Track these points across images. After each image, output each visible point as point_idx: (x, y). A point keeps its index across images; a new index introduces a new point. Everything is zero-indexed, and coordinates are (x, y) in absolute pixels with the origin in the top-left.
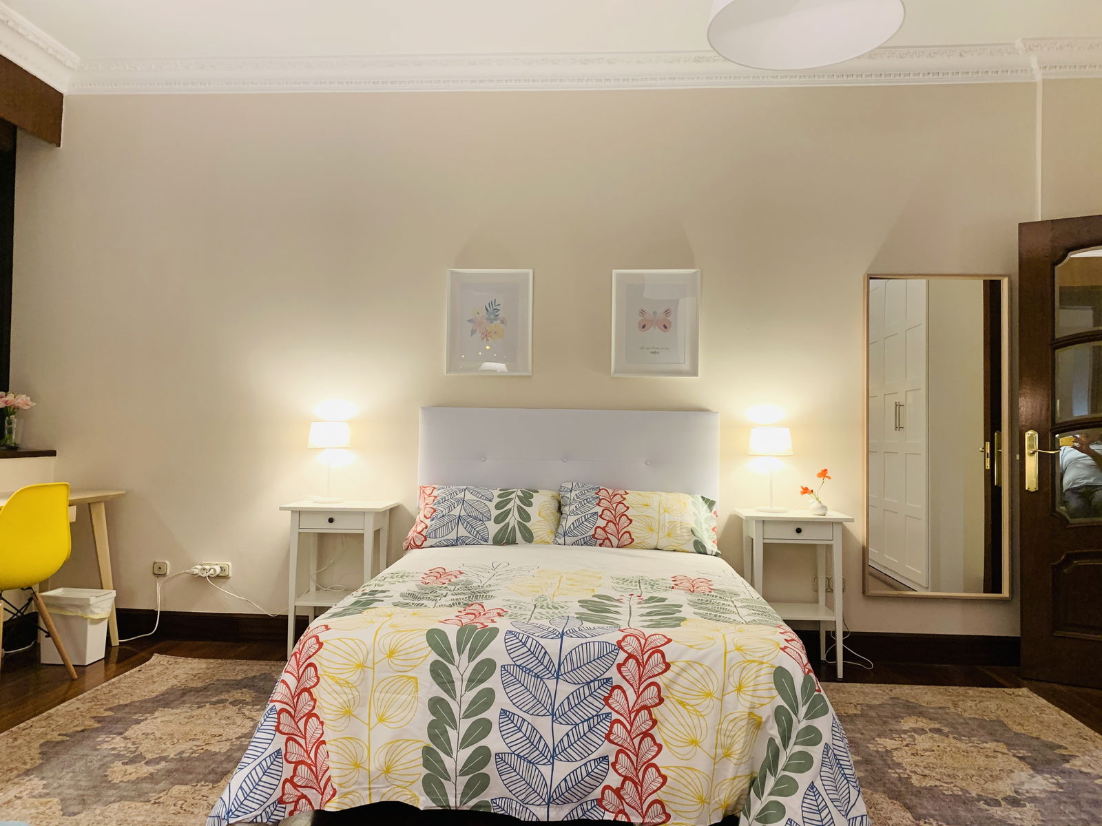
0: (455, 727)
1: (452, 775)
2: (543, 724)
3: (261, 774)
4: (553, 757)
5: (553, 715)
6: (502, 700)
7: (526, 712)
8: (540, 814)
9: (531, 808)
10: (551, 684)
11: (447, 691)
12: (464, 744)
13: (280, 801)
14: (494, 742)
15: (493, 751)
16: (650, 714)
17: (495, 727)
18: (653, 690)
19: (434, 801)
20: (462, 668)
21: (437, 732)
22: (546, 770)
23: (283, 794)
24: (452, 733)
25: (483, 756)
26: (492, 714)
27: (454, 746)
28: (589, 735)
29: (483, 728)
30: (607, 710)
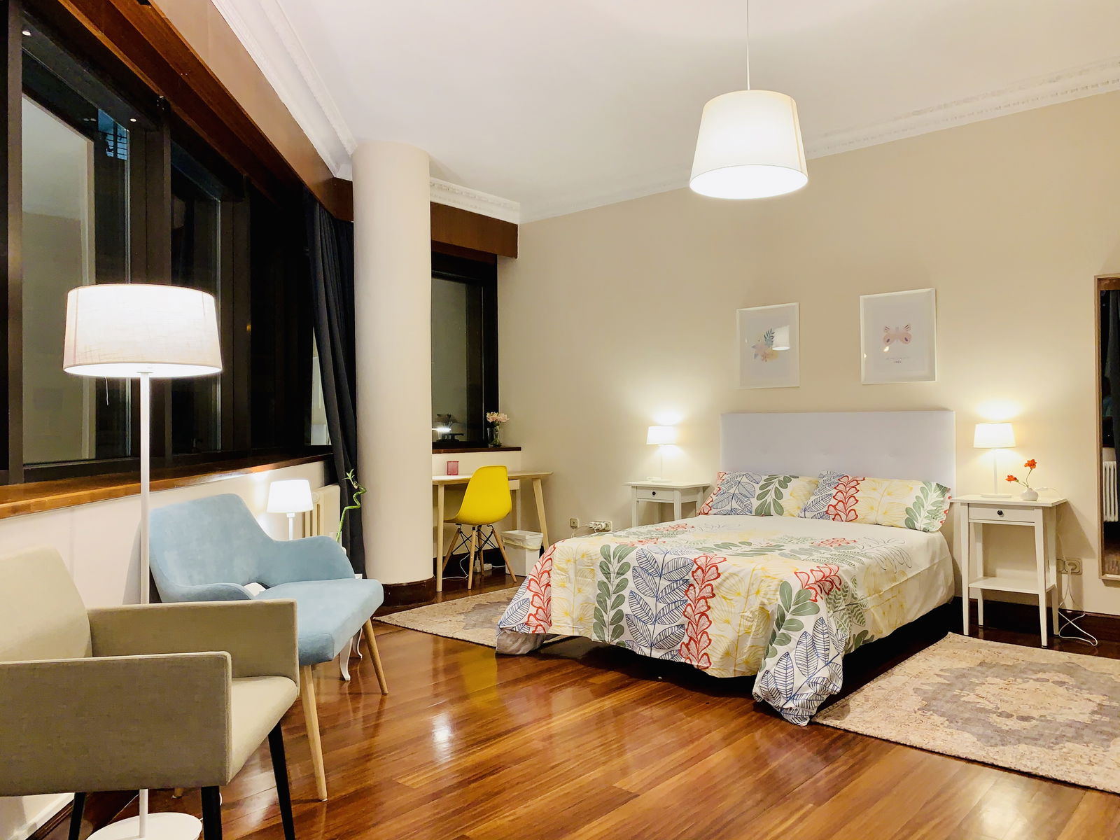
0: (609, 599)
1: (607, 624)
2: (651, 601)
3: (517, 608)
4: (655, 621)
5: (657, 597)
6: (631, 585)
7: (643, 594)
8: (646, 652)
9: (642, 648)
10: (657, 579)
11: (607, 578)
12: (613, 607)
13: (527, 624)
14: (626, 608)
15: (625, 613)
16: (707, 602)
17: (627, 600)
18: (709, 588)
19: (598, 637)
20: (614, 567)
21: (601, 601)
22: (651, 627)
23: (528, 621)
24: (608, 602)
25: (619, 616)
26: (626, 593)
27: (609, 608)
28: (675, 611)
29: (620, 600)
30: (686, 598)
